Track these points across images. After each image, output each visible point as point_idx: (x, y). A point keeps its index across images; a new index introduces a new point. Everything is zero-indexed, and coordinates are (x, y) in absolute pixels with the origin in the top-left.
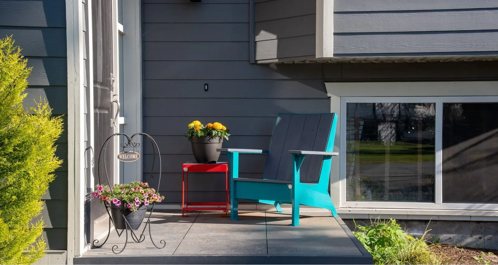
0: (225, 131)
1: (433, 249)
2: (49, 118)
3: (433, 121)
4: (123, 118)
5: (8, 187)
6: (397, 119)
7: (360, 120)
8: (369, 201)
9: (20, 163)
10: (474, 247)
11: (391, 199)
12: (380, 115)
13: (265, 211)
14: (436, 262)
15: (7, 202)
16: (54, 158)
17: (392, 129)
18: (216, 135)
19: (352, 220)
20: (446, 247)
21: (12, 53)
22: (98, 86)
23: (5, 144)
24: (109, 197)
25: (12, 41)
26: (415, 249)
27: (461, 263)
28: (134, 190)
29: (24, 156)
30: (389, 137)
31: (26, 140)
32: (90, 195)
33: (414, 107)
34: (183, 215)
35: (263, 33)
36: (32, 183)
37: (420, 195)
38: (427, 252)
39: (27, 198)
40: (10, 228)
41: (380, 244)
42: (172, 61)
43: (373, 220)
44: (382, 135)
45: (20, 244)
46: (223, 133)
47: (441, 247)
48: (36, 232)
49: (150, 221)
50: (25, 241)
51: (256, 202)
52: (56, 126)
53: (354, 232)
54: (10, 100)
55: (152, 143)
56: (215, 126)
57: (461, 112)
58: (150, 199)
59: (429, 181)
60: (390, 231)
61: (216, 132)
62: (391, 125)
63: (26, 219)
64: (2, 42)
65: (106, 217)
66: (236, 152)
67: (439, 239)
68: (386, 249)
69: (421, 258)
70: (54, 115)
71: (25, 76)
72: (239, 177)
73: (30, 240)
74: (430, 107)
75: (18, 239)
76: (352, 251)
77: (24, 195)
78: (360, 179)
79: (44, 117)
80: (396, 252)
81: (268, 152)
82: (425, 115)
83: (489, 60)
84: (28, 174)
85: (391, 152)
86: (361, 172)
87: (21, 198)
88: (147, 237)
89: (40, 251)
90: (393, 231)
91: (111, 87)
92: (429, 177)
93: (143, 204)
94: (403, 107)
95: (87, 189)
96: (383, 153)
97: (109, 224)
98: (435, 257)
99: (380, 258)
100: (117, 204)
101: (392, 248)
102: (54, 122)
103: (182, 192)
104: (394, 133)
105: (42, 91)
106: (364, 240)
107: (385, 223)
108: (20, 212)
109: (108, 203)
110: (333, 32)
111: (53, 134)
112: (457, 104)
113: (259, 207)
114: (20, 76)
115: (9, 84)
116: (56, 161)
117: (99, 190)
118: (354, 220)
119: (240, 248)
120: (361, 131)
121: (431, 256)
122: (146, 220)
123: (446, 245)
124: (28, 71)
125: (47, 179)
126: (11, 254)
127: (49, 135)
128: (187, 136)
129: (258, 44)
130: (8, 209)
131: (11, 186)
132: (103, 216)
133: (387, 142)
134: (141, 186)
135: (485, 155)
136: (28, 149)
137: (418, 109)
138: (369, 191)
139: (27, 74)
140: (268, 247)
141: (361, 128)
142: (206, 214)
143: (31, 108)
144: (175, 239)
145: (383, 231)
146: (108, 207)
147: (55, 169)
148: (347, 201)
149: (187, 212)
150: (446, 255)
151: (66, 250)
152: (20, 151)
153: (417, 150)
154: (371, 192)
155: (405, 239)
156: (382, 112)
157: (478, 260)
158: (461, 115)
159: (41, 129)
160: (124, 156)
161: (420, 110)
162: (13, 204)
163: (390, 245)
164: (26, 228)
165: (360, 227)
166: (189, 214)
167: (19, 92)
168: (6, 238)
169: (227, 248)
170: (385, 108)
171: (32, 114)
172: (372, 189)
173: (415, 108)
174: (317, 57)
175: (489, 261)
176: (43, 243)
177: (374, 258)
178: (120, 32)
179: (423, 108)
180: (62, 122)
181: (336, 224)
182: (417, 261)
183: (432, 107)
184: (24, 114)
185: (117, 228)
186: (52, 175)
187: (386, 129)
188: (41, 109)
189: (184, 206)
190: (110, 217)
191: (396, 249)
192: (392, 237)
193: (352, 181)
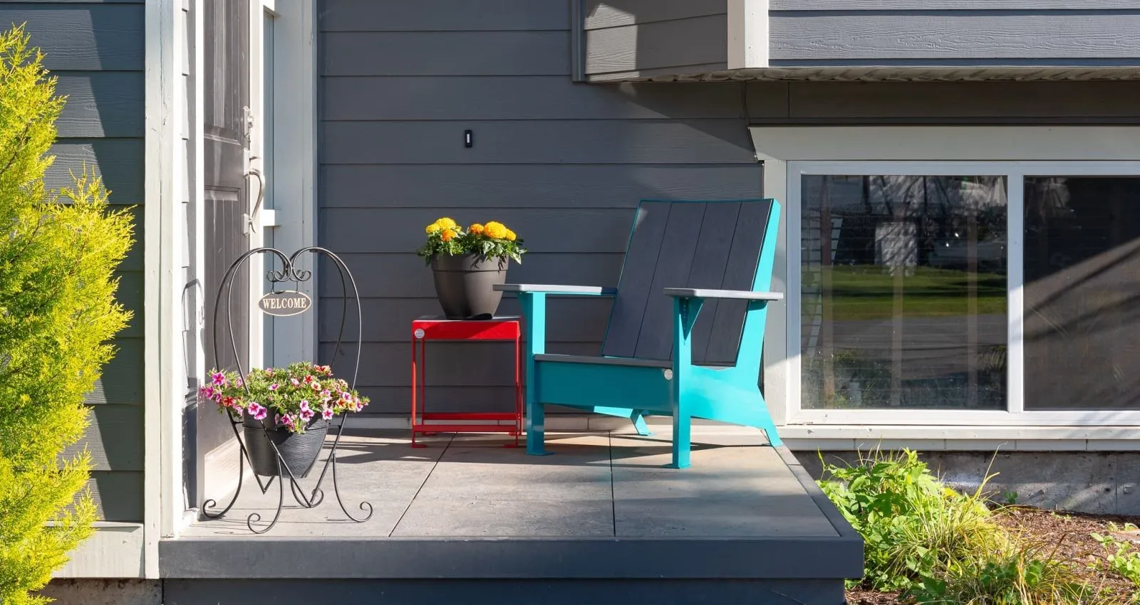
0: (513, 242)
1: (1002, 517)
2: (103, 212)
3: (1002, 218)
4: (272, 213)
5: (9, 375)
6: (919, 213)
7: (832, 216)
8: (854, 407)
9: (37, 318)
10: (1093, 511)
11: (906, 402)
12: (880, 203)
13: (608, 433)
14: (1008, 548)
15: (9, 408)
16: (114, 307)
17: (908, 237)
18: (491, 251)
19: (814, 452)
20: (1032, 514)
21: (23, 65)
22: (215, 138)
23: (5, 274)
24: (240, 398)
25: (25, 35)
26: (961, 519)
27: (1065, 549)
28: (297, 382)
29: (48, 301)
30: (902, 257)
31: (50, 264)
32: (195, 393)
33: (959, 186)
34: (413, 442)
35: (602, 9)
36: (63, 366)
37: (974, 393)
38: (989, 526)
39: (53, 401)
40: (15, 468)
41: (880, 510)
42: (388, 76)
43: (865, 453)
44: (886, 250)
45: (39, 507)
46: (510, 247)
47: (1019, 513)
48: (74, 479)
49: (336, 456)
50: (51, 499)
51: (588, 412)
52: (119, 232)
53: (819, 483)
54: (15, 172)
55: (341, 272)
56: (489, 231)
57: (1064, 197)
58: (335, 404)
59: (993, 360)
60: (903, 478)
61: (492, 244)
62: (906, 227)
63: (52, 448)
64: (3, 40)
65: (231, 448)
66: (539, 293)
67: (1016, 495)
68: (895, 521)
69: (975, 539)
70: (113, 206)
71: (50, 116)
72: (546, 351)
73: (61, 497)
74: (994, 185)
75: (34, 494)
76: (816, 526)
77: (45, 393)
78: (835, 355)
79: (92, 210)
80: (917, 527)
81: (615, 292)
82: (984, 204)
83: (1123, 78)
84: (55, 343)
85: (905, 292)
86: (835, 341)
87: (40, 400)
88: (330, 496)
89: (84, 524)
90: (910, 479)
91: (244, 141)
92: (994, 350)
93: (318, 416)
94: (933, 186)
95: (189, 379)
96: (887, 294)
97: (239, 463)
98: (1007, 536)
99: (881, 542)
100: (258, 415)
101: (907, 519)
102: (115, 222)
103: (412, 387)
104: (912, 247)
105: (87, 150)
106: (844, 500)
107: (893, 460)
108: (38, 433)
109: (236, 414)
110: (767, 8)
111: (111, 251)
112: (1055, 178)
113: (594, 422)
114: (40, 115)
115: (14, 135)
116: (118, 315)
117: (216, 382)
118: (819, 454)
119: (550, 521)
120: (837, 242)
121: (997, 535)
122: (325, 454)
123: (1032, 510)
124: (58, 104)
125: (96, 357)
126: (20, 528)
127: (101, 252)
128: (424, 255)
129: (592, 35)
130: (11, 425)
131: (17, 371)
132: (225, 445)
133: (896, 267)
134: (313, 373)
135: (1118, 297)
136: (55, 285)
137: (968, 191)
138: (856, 385)
139: (55, 111)
140: (616, 518)
141: (836, 234)
142: (467, 439)
143: (63, 190)
144: (395, 500)
145: (888, 478)
146: (236, 423)
147: (116, 333)
148: (802, 408)
149: (424, 435)
150: (1031, 532)
151: (142, 521)
152: (37, 290)
153: (965, 287)
154: (860, 386)
155: (939, 496)
156: (886, 196)
157: (1102, 542)
158: (1064, 205)
159: (84, 238)
160: (275, 303)
161: (973, 192)
162: (23, 414)
163: (903, 512)
164: (52, 470)
165: (833, 469)
166: (427, 440)
167: (37, 154)
168: (9, 493)
169: (518, 521)
170: (891, 187)
171: (65, 205)
172: (863, 378)
173: (961, 188)
174: (730, 66)
175: (1127, 543)
176: (89, 505)
177: (867, 541)
178: (266, 11)
179: (980, 187)
180: (131, 223)
181: (778, 464)
182: (965, 548)
183: (999, 186)
184: (47, 205)
185: (257, 473)
186: (109, 347)
187: (893, 237)
188: (85, 192)
189: (417, 421)
190: (242, 447)
191: (917, 521)
192: (909, 491)
193: (815, 361)
